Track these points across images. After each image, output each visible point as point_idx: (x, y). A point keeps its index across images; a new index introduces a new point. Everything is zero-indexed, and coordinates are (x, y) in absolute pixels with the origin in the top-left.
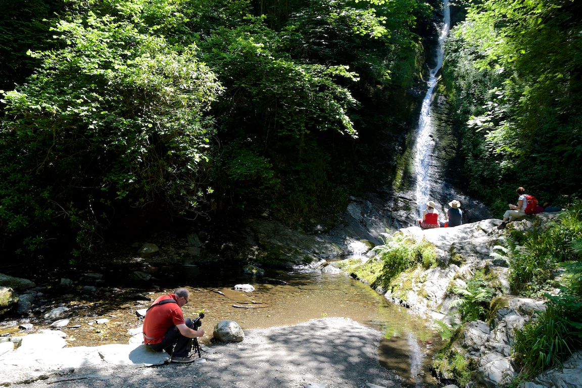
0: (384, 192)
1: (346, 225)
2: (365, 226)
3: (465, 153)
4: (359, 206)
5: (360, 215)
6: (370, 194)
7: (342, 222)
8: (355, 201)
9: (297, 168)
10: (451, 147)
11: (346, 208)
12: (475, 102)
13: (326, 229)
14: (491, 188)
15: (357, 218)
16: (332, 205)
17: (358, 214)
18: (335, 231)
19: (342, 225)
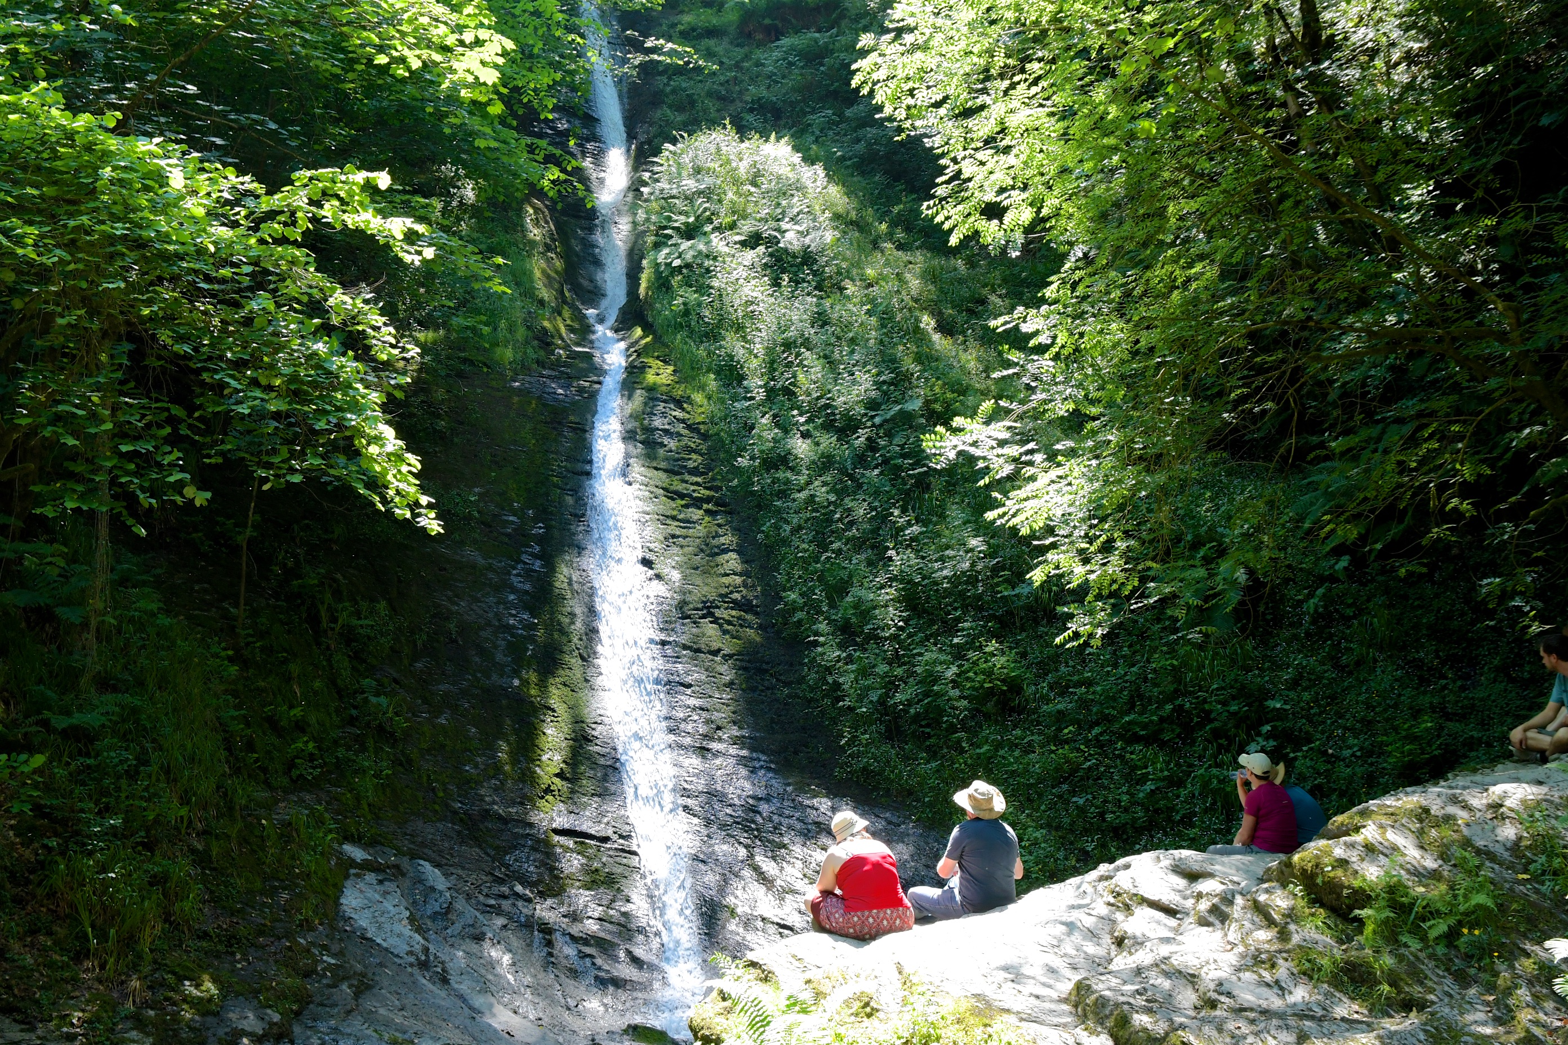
0: (486, 814)
1: (363, 987)
2: (445, 981)
3: (800, 622)
4: (391, 886)
5: (407, 930)
6: (429, 829)
7: (340, 974)
8: (366, 866)
9: (77, 719)
10: (734, 601)
11: (337, 904)
12: (802, 420)
13: (276, 1018)
14: (933, 754)
15: (402, 948)
16: (273, 892)
17: (398, 928)
18: (322, 1027)
19: (344, 987)
